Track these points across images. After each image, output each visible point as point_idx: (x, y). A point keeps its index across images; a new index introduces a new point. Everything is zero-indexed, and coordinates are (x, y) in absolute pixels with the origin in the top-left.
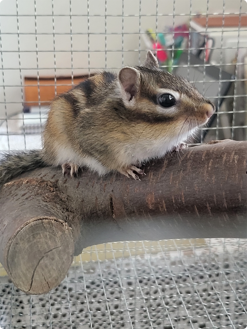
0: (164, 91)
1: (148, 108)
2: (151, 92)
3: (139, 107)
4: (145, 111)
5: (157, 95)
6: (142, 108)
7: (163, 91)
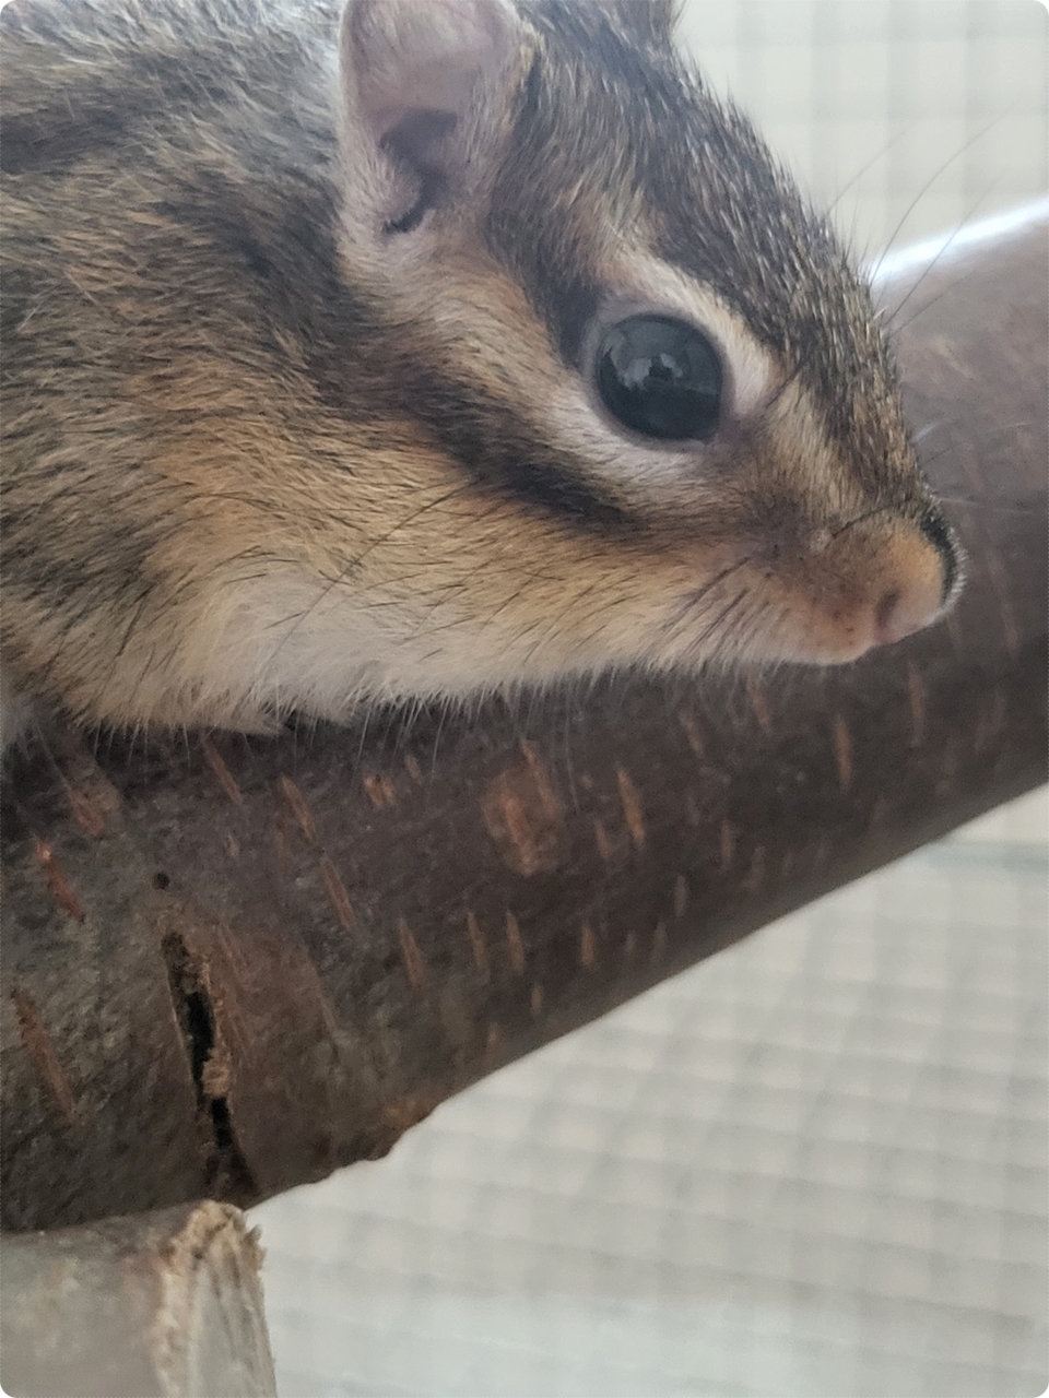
0: (679, 294)
1: (500, 360)
2: (575, 242)
3: (442, 317)
4: (468, 373)
5: (611, 292)
6: (457, 339)
7: (672, 294)
